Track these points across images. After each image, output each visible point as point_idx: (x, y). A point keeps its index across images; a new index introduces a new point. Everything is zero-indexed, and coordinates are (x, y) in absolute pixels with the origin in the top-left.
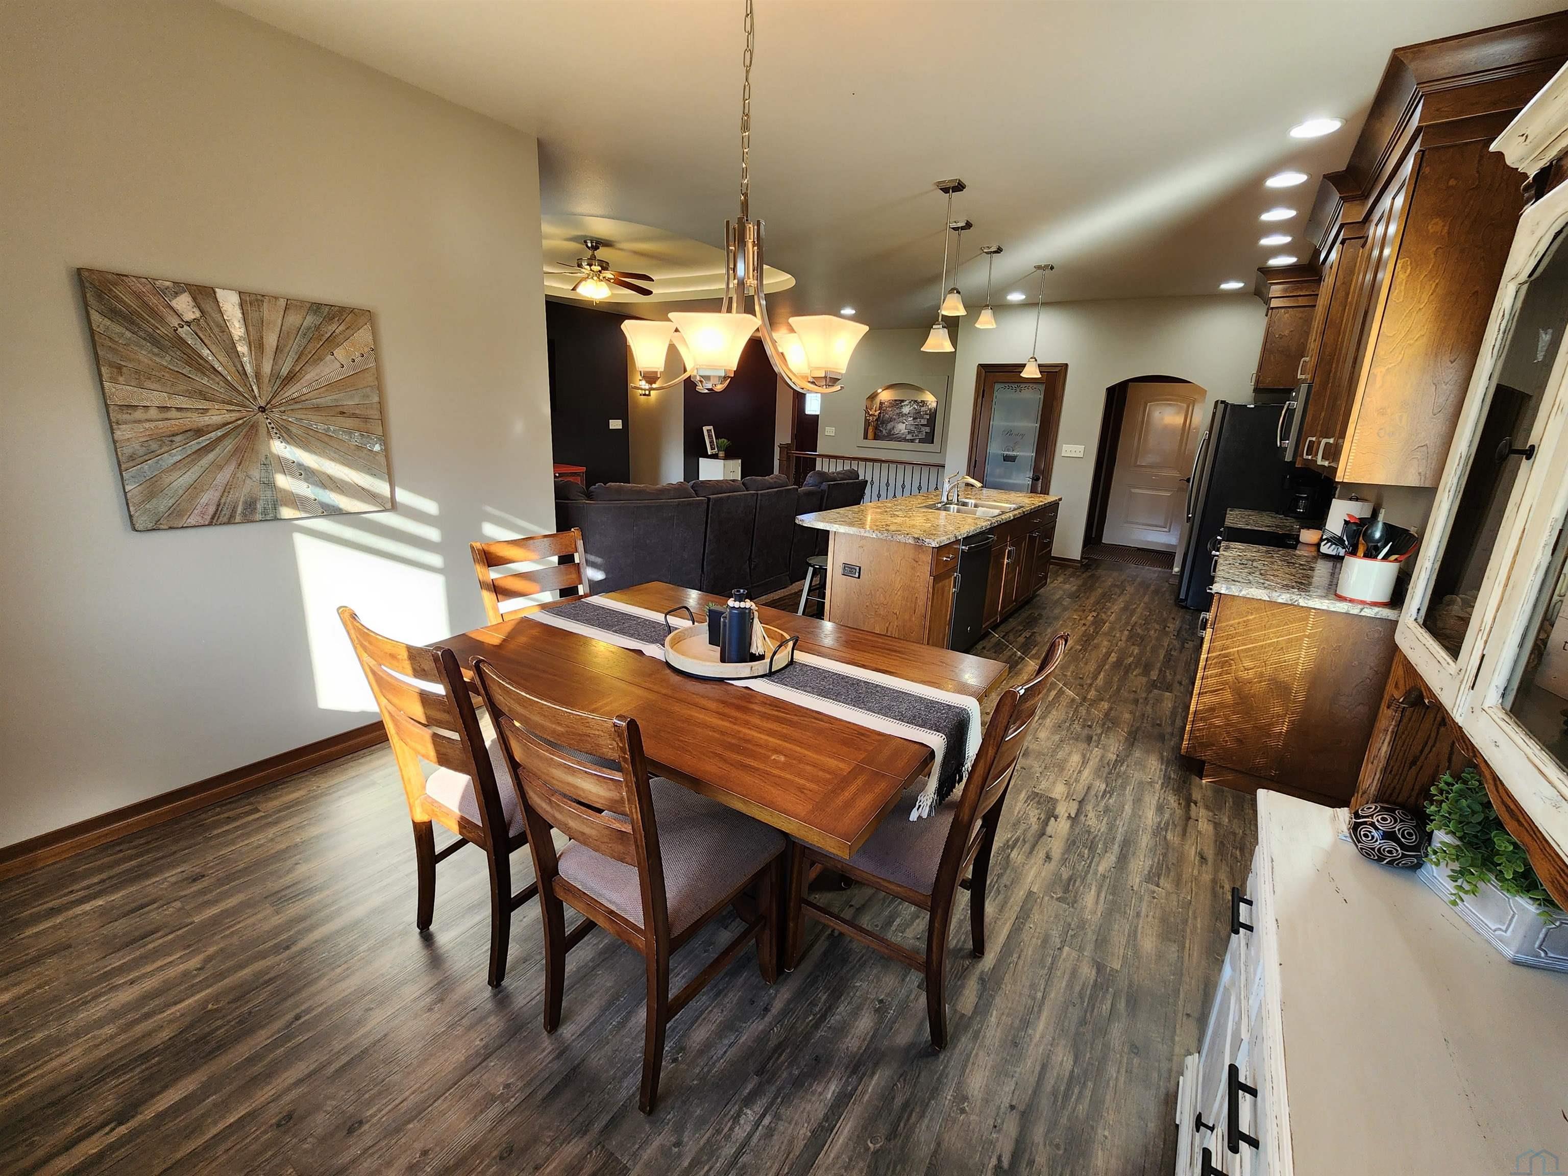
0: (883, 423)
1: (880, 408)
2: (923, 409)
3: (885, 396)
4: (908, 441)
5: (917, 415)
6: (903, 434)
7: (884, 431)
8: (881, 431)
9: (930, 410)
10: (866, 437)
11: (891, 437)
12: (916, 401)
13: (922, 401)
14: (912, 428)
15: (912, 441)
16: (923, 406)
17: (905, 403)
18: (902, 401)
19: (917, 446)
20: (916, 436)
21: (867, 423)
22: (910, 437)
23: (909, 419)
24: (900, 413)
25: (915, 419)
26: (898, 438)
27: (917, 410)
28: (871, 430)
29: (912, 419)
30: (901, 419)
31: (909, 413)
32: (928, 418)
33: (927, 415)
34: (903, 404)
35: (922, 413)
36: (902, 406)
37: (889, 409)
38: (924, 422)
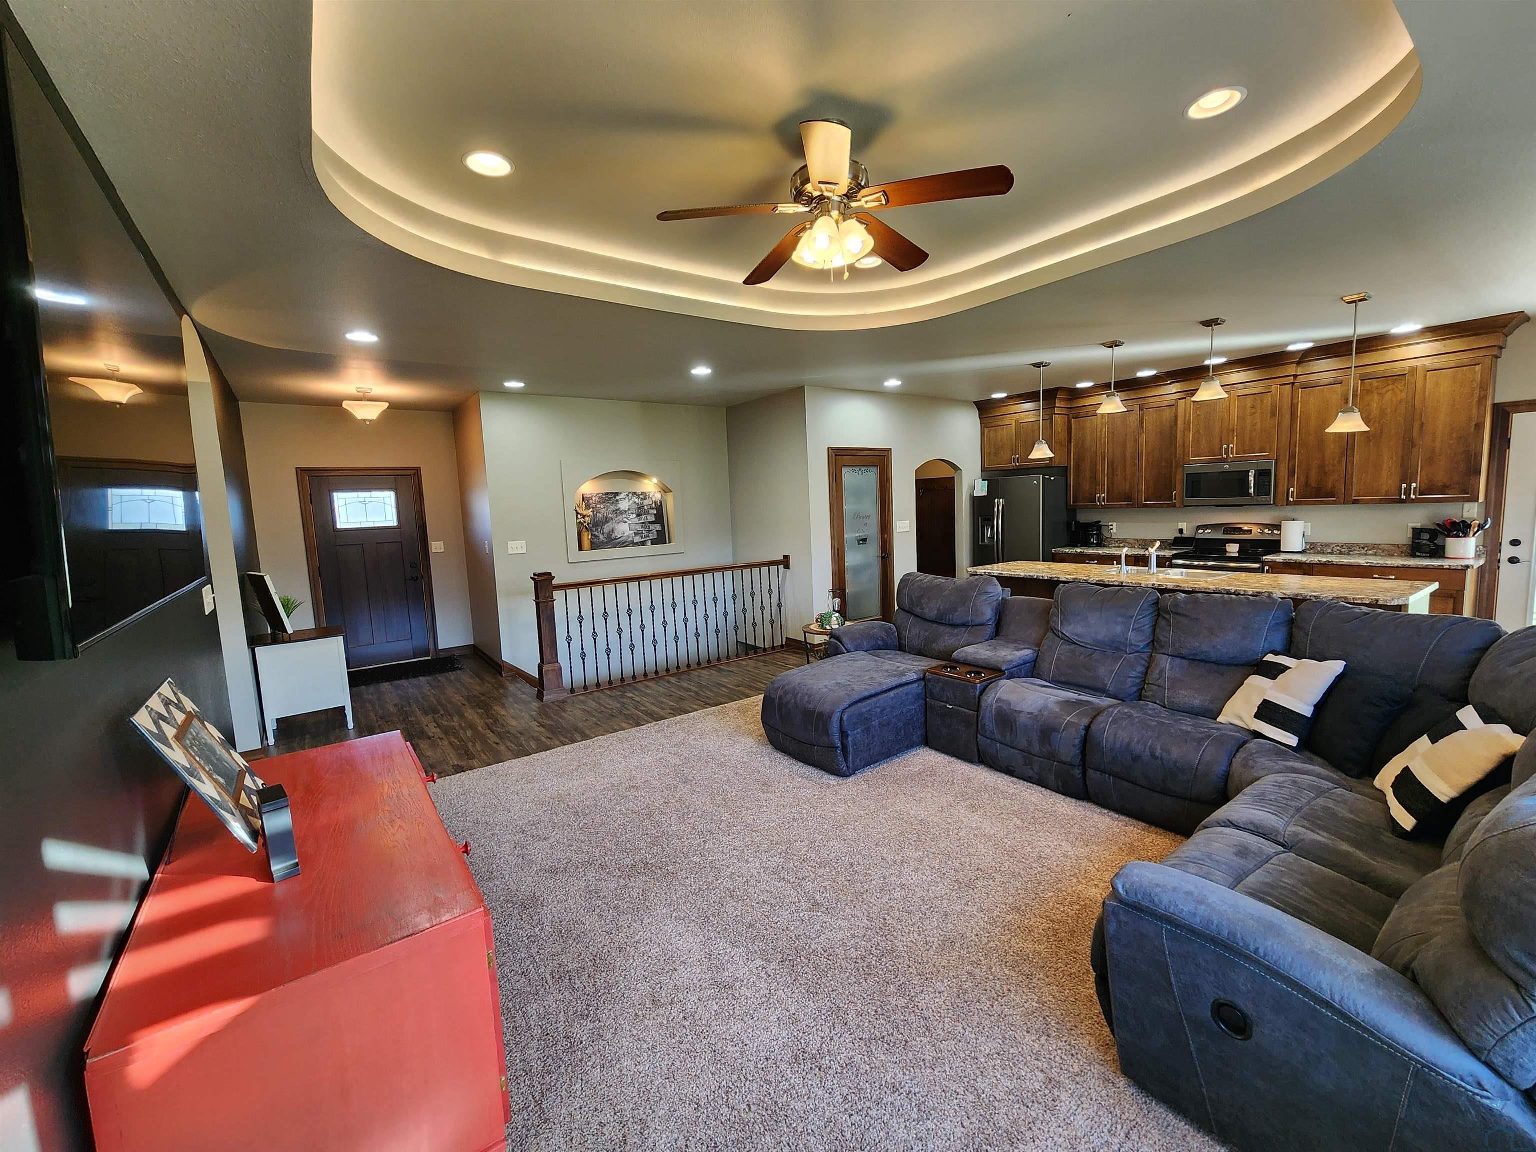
1: (587, 505)
2: (646, 502)
3: (589, 489)
5: (641, 512)
6: (628, 537)
7: (602, 537)
8: (598, 536)
9: (656, 503)
10: (581, 549)
11: (612, 542)
12: (635, 493)
13: (642, 494)
14: (639, 528)
15: (643, 544)
16: (645, 499)
17: (621, 496)
18: (617, 494)
19: (650, 549)
20: (647, 537)
22: (638, 539)
23: (631, 517)
24: (617, 510)
25: (638, 516)
26: (623, 544)
27: (638, 504)
28: (587, 538)
29: (635, 516)
30: (620, 518)
31: (629, 509)
32: (656, 513)
33: (653, 509)
34: (618, 498)
35: (646, 508)
36: (617, 501)
37: (598, 506)
38: (651, 518)
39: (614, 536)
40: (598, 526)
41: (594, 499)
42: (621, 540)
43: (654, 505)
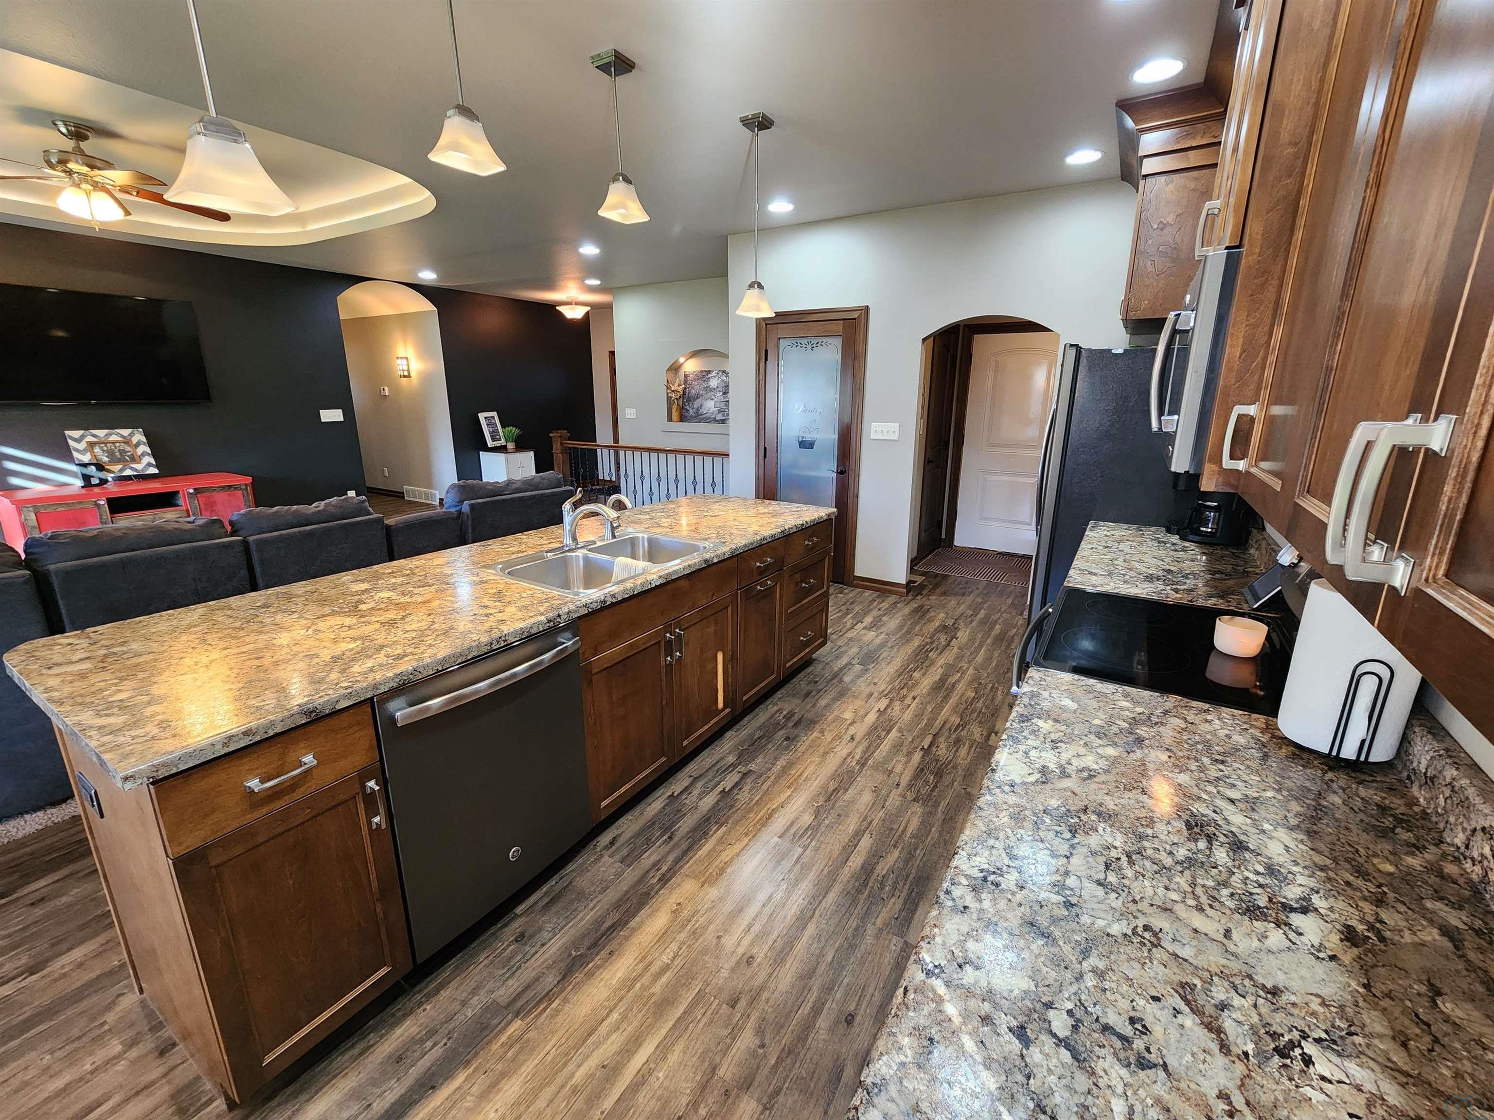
0: (689, 400)
1: (685, 382)
3: (691, 366)
4: (718, 422)
5: (726, 390)
6: (712, 413)
7: (691, 411)
8: (687, 410)
10: (670, 419)
11: (699, 417)
17: (713, 374)
21: (669, 398)
24: (707, 387)
25: (724, 393)
26: (707, 419)
27: (725, 383)
28: (675, 410)
29: (721, 394)
30: (709, 395)
36: (709, 378)
37: (695, 383)
39: (701, 411)
41: (691, 376)
42: (706, 415)
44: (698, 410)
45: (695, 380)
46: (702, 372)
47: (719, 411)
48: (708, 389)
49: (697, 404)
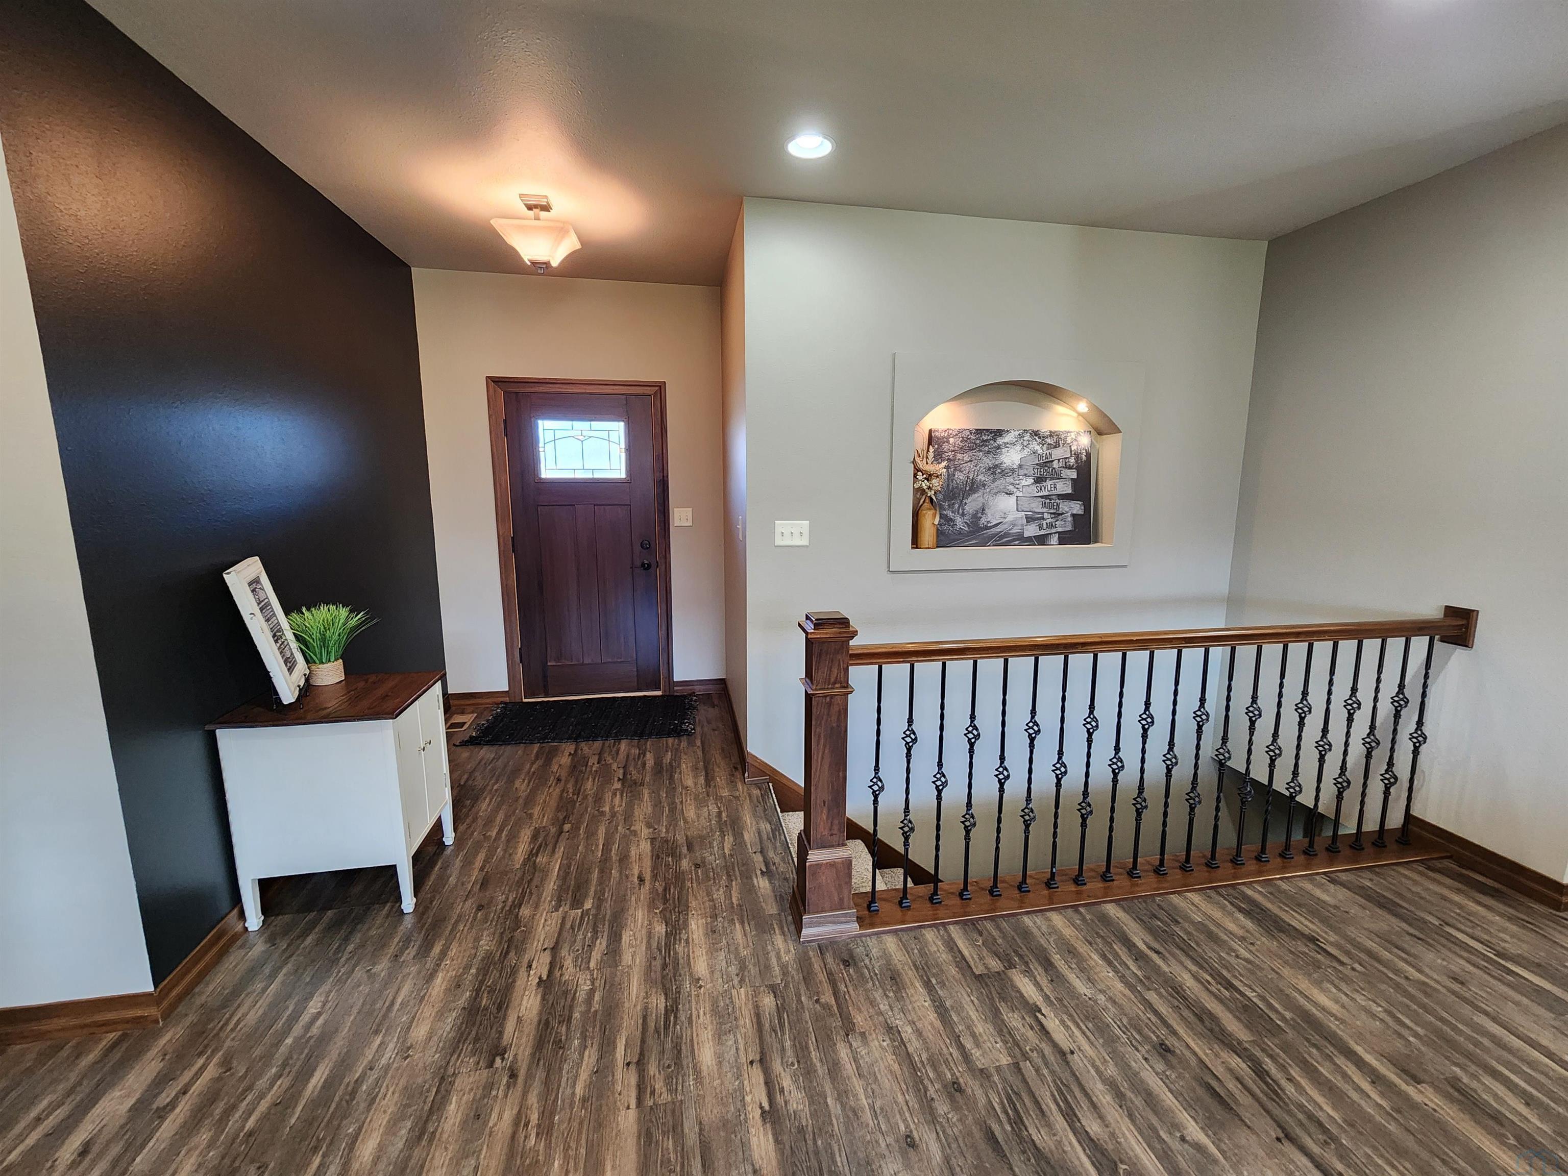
0: (956, 495)
1: (934, 454)
2: (1057, 453)
3: (943, 419)
4: (1028, 541)
5: (1044, 472)
6: (1013, 524)
7: (959, 521)
8: (953, 520)
9: (1077, 456)
10: (919, 543)
11: (979, 533)
12: (1036, 433)
13: (1052, 434)
14: (1037, 506)
15: (1041, 540)
16: (1057, 446)
17: (1008, 438)
18: (999, 433)
19: (1054, 553)
20: (1051, 526)
22: (1031, 530)
23: (1024, 483)
24: (996, 466)
25: (1039, 480)
26: (1001, 537)
27: (1040, 456)
28: (930, 520)
29: (1030, 481)
30: (1001, 483)
31: (1020, 466)
32: (1075, 476)
33: (1070, 468)
34: (1000, 441)
35: (1055, 465)
36: (999, 447)
37: (959, 456)
38: (1065, 488)
39: (983, 521)
40: (954, 498)
41: (951, 440)
42: (998, 529)
43: (1072, 460)
44: (976, 517)
45: (962, 450)
46: (979, 432)
47: (1029, 519)
48: (996, 470)
49: (972, 504)
